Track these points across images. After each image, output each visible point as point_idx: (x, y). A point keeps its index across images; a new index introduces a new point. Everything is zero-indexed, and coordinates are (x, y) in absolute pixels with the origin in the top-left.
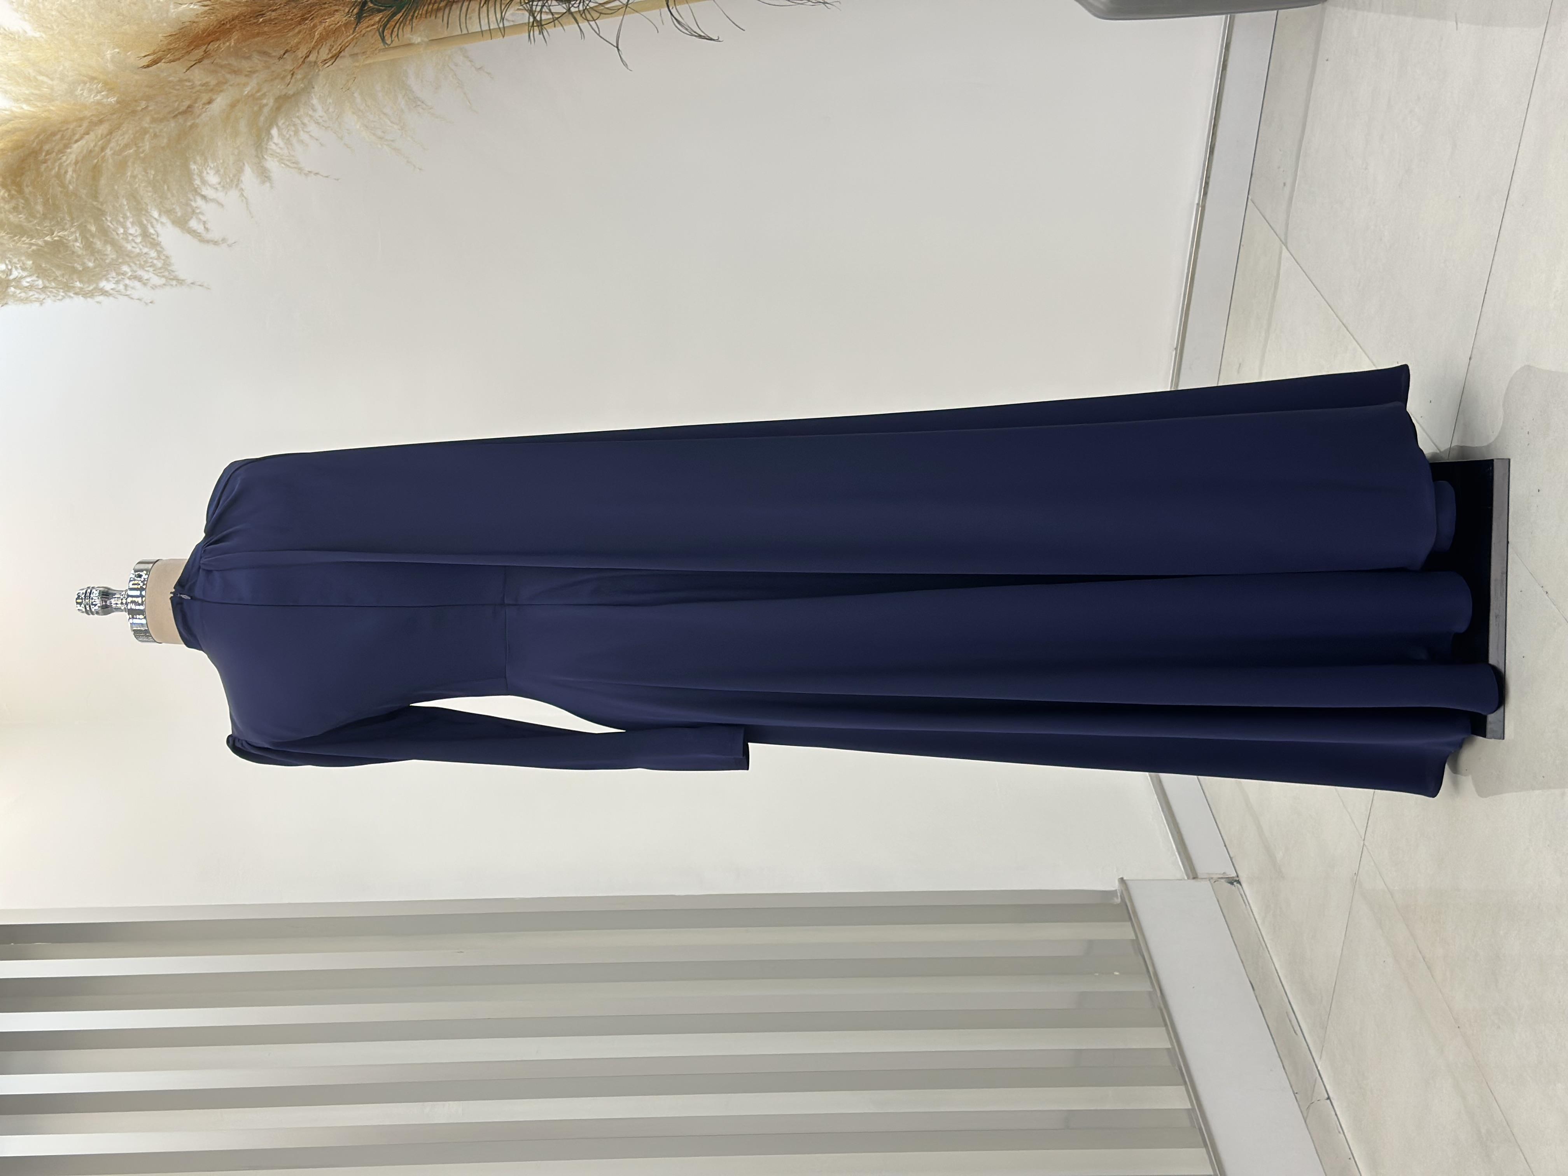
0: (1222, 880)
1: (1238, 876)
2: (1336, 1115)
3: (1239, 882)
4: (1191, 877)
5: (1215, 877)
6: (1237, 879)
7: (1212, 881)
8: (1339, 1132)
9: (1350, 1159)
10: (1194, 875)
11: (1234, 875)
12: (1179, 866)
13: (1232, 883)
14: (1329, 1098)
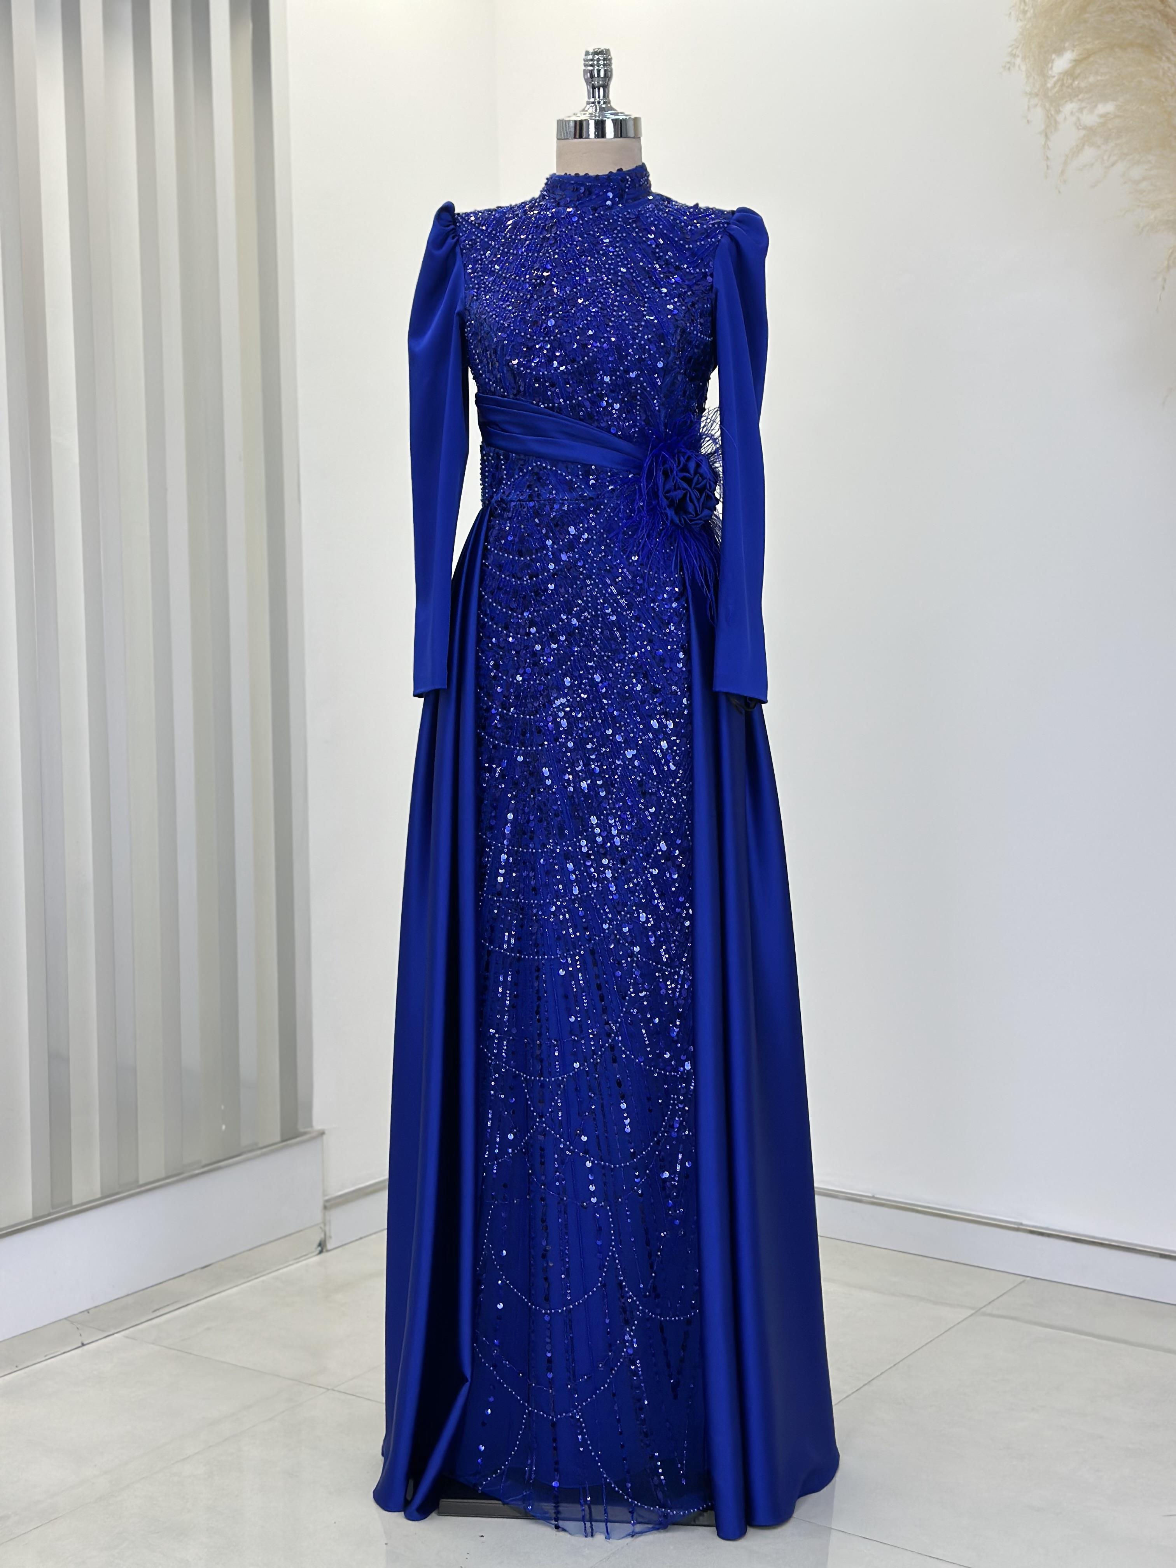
0: (322, 1236)
1: (328, 1251)
2: (64, 1353)
3: (321, 1252)
4: (328, 1204)
5: (327, 1229)
6: (324, 1250)
7: (322, 1225)
8: (46, 1356)
9: (17, 1367)
10: (329, 1205)
11: (329, 1247)
12: (340, 1190)
13: (320, 1245)
14: (83, 1345)
